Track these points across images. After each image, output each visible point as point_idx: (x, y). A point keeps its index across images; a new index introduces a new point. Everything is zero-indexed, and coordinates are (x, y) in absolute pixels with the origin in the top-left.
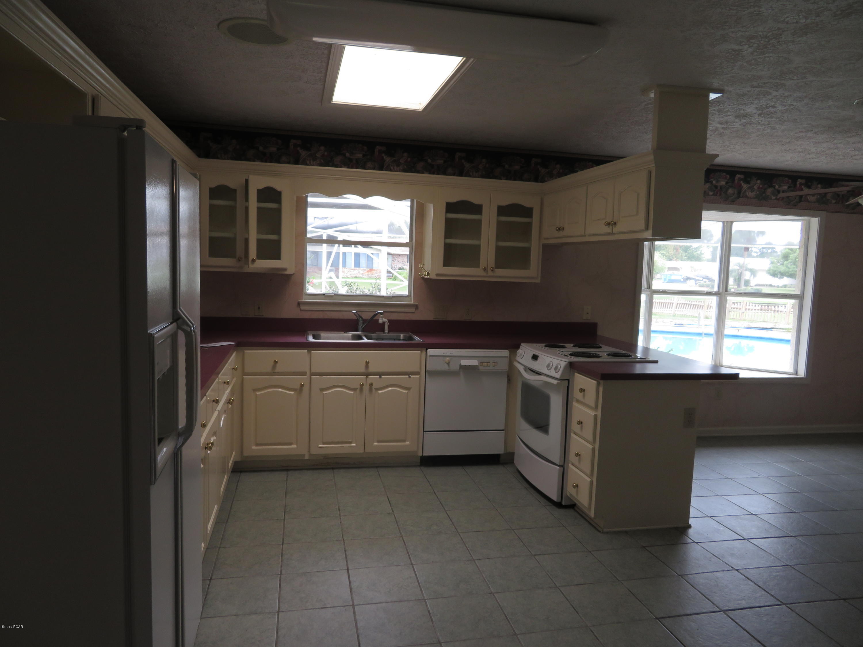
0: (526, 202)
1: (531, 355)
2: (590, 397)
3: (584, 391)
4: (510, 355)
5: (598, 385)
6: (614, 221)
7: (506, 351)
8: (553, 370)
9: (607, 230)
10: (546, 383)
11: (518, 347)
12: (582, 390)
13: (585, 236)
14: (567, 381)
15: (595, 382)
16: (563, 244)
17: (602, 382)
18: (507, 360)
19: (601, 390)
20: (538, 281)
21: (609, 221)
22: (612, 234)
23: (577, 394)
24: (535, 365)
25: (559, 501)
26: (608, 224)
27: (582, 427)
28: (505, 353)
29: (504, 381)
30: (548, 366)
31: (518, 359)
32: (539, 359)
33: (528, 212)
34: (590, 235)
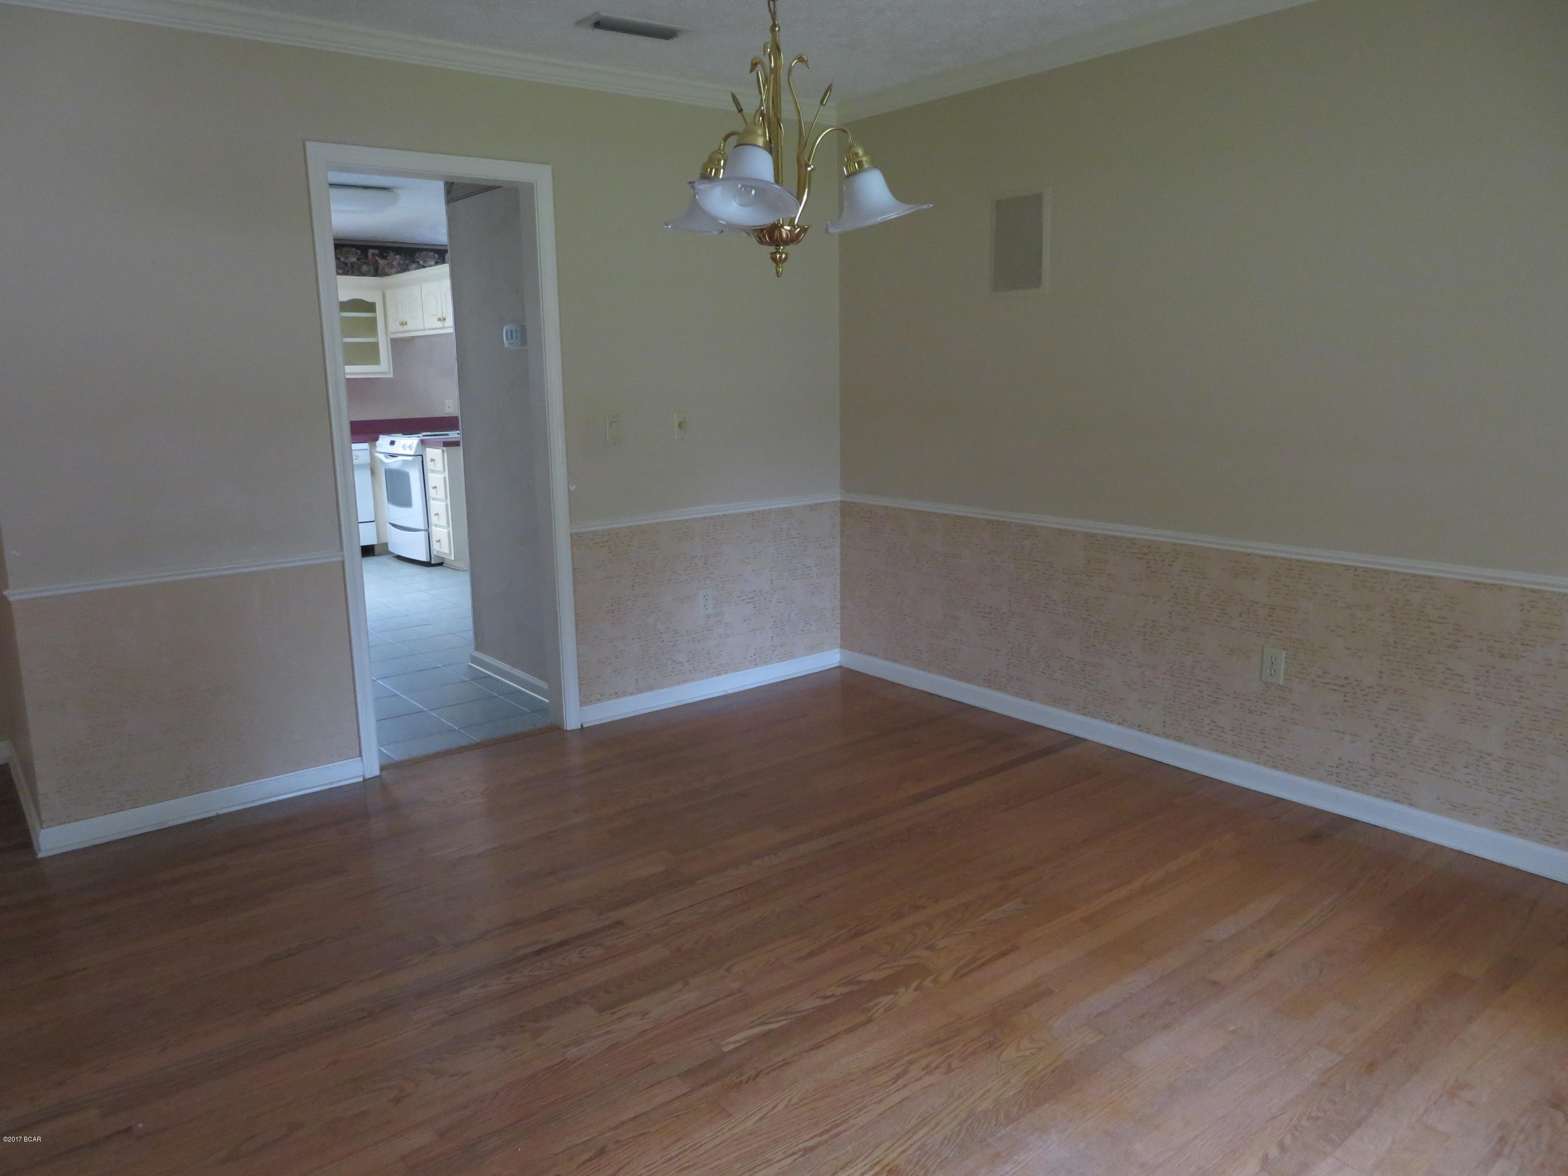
0: (368, 297)
1: (389, 442)
2: (439, 465)
3: (434, 460)
4: (370, 448)
5: (443, 451)
6: (444, 317)
7: (366, 444)
8: (408, 449)
9: (440, 324)
10: (404, 461)
11: (377, 439)
12: (433, 460)
13: (424, 330)
14: (421, 457)
15: (441, 450)
16: (413, 338)
17: (445, 448)
18: (368, 453)
19: (446, 455)
20: (391, 376)
21: (440, 317)
22: (444, 328)
23: (429, 465)
24: (393, 450)
25: (429, 560)
26: (439, 320)
27: (436, 492)
28: (366, 446)
29: (369, 472)
30: (403, 447)
31: (378, 449)
32: (396, 443)
33: (371, 307)
34: (430, 329)
